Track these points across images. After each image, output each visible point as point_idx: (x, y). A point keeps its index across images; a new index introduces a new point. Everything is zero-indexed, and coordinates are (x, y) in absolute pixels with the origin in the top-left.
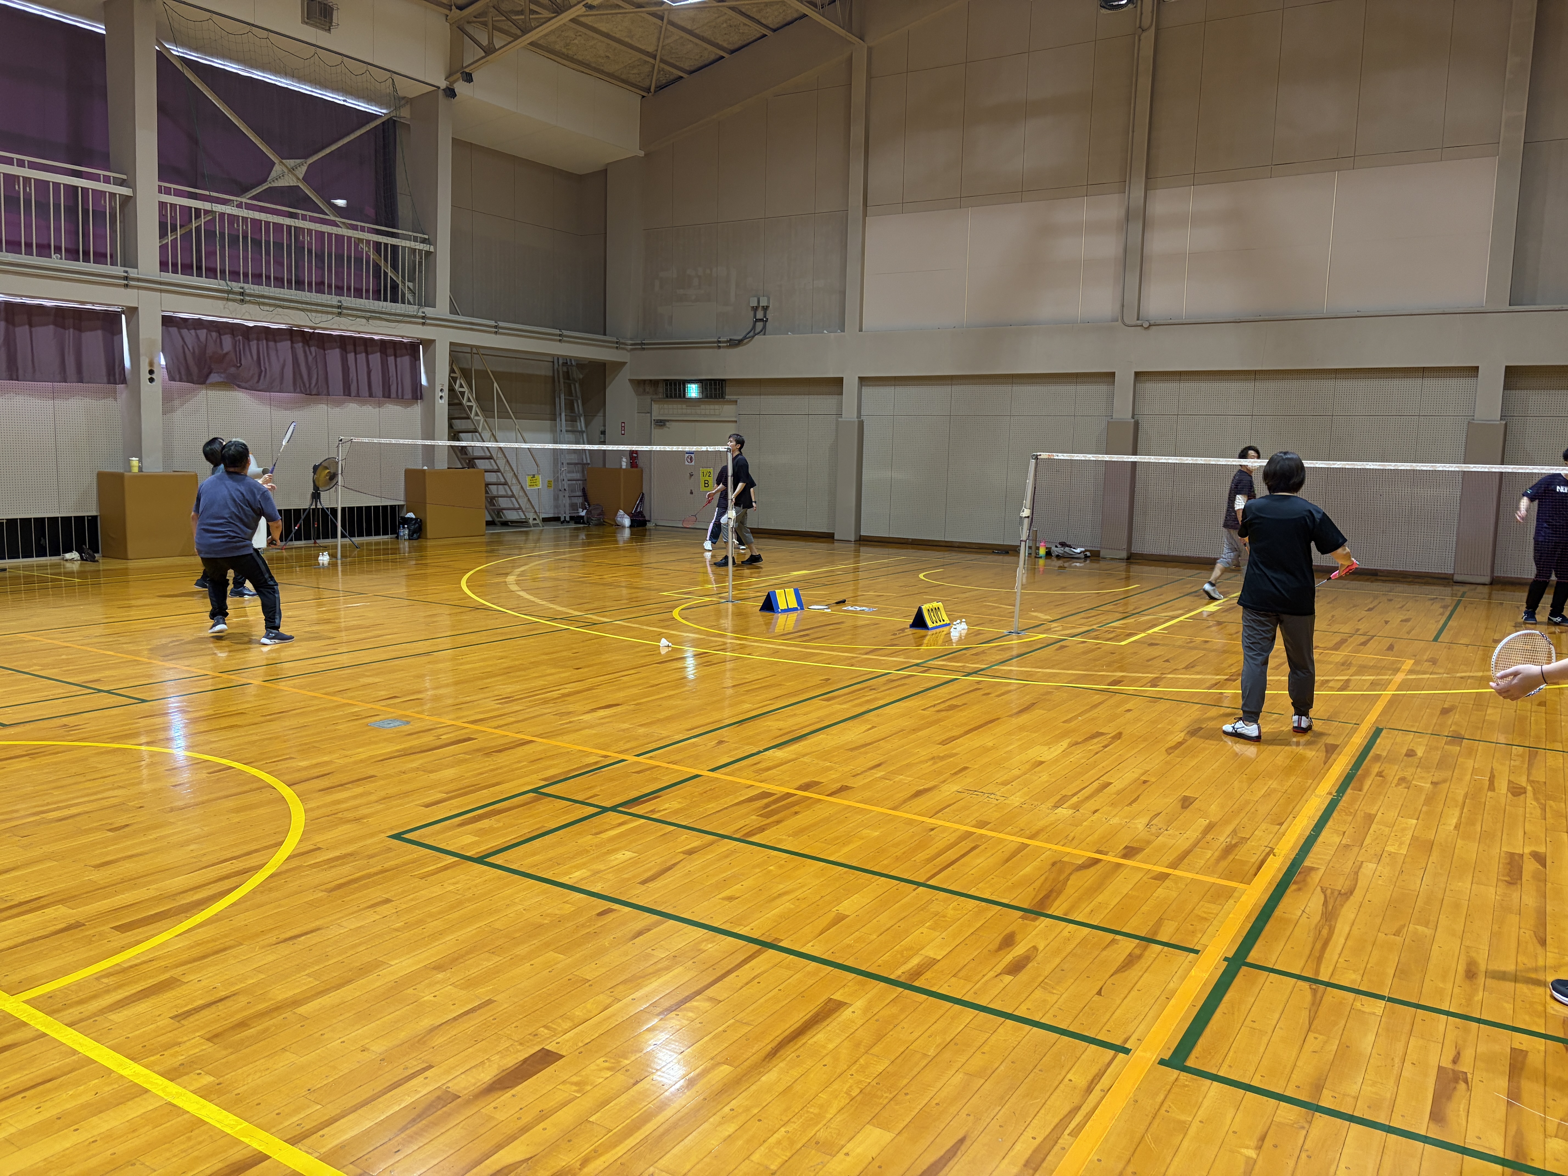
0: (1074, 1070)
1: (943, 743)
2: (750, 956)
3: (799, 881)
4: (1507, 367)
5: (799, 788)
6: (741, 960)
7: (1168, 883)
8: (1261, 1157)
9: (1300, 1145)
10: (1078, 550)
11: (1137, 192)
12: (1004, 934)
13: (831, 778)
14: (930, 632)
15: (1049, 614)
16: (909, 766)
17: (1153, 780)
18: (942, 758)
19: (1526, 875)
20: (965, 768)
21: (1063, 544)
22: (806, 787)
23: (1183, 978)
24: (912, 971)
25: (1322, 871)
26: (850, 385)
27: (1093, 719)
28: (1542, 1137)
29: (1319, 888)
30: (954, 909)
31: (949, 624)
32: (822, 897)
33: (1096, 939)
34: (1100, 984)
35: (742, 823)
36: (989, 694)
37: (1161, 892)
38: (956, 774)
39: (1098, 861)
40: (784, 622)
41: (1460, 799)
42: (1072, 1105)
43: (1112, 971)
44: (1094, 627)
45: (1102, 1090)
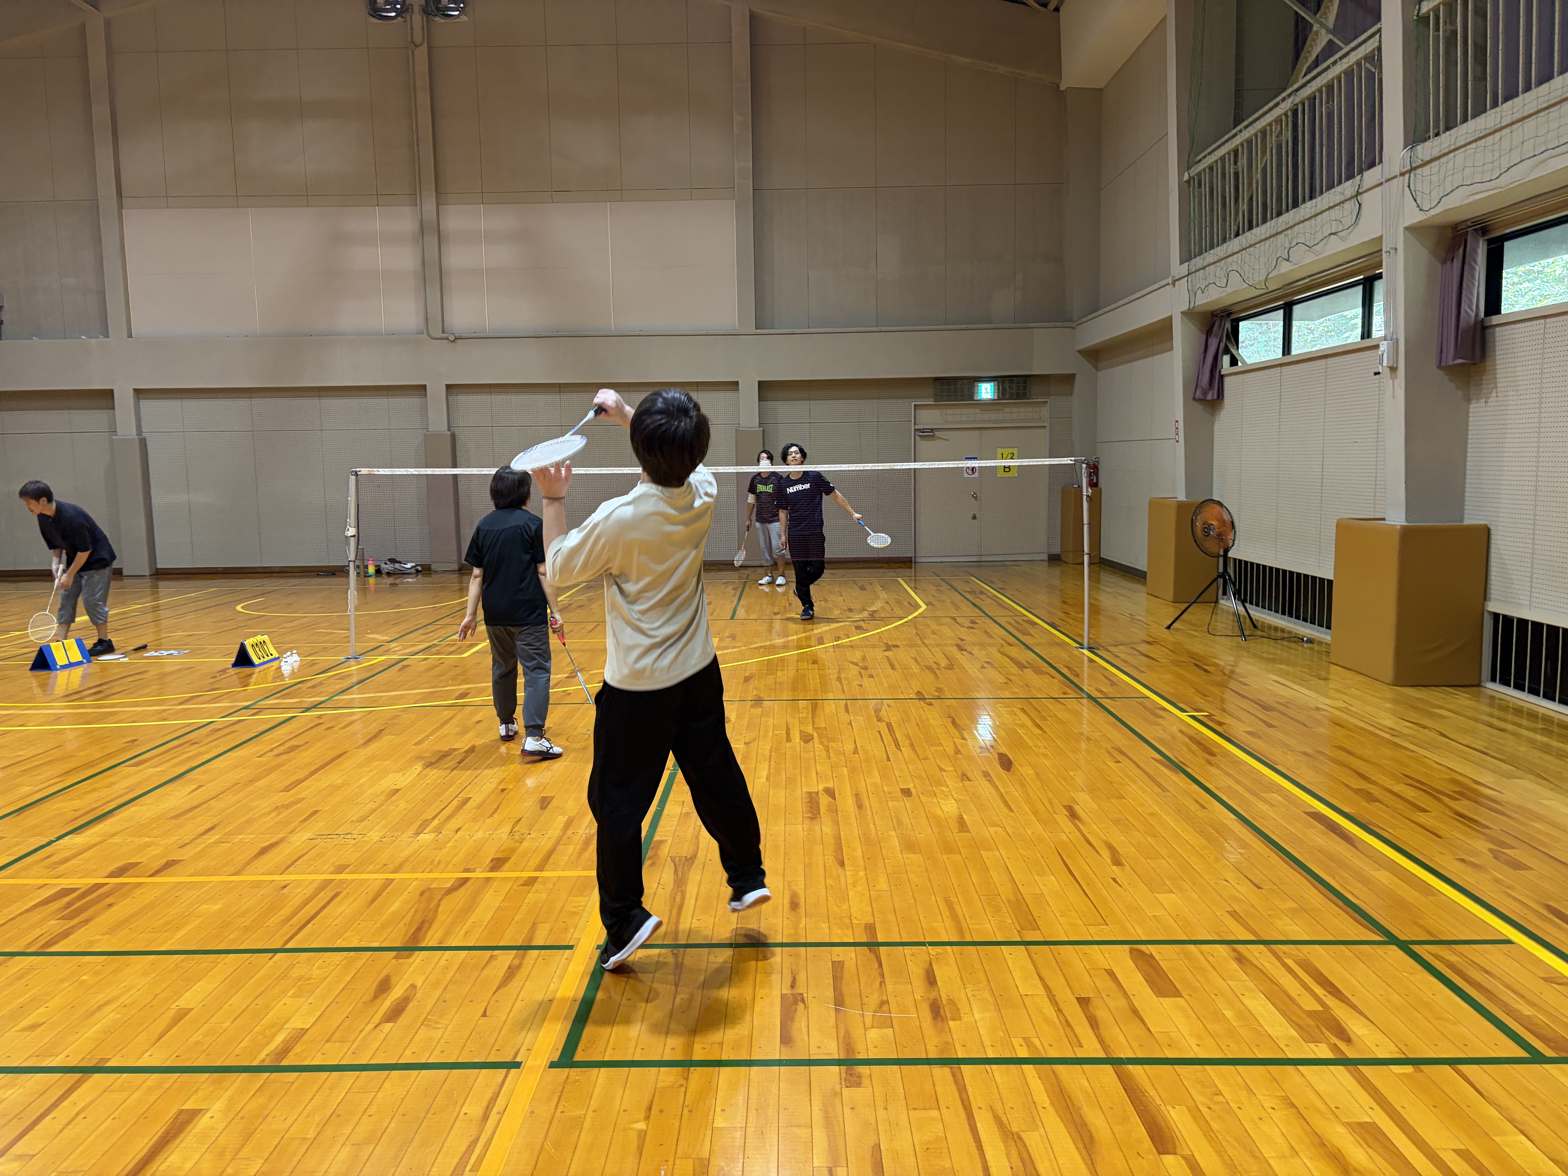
0: (466, 1104)
1: (287, 789)
2: (68, 1090)
3: (123, 984)
4: (759, 382)
5: (111, 875)
6: (56, 1098)
7: (537, 886)
8: (650, 1127)
9: (681, 1103)
10: (409, 566)
11: (429, 206)
12: (379, 979)
13: (152, 856)
14: (257, 670)
15: (387, 635)
16: (250, 821)
17: (511, 786)
18: (287, 807)
19: (823, 809)
20: (316, 812)
21: (393, 561)
22: (120, 872)
23: (561, 978)
24: (277, 1051)
25: (669, 842)
26: (124, 399)
27: (445, 736)
28: (863, 1030)
29: (669, 859)
30: (319, 968)
31: (278, 658)
32: (156, 995)
33: (475, 960)
34: (484, 1005)
35: (37, 932)
36: (332, 727)
37: (532, 897)
38: (305, 820)
39: (465, 880)
40: (63, 681)
41: (767, 753)
42: (471, 1139)
43: (495, 988)
44: (435, 642)
45: (499, 1113)
